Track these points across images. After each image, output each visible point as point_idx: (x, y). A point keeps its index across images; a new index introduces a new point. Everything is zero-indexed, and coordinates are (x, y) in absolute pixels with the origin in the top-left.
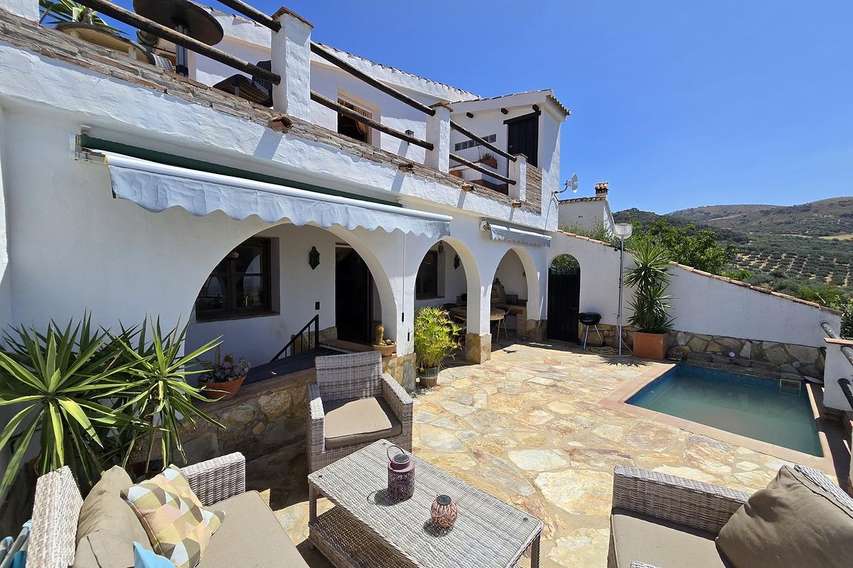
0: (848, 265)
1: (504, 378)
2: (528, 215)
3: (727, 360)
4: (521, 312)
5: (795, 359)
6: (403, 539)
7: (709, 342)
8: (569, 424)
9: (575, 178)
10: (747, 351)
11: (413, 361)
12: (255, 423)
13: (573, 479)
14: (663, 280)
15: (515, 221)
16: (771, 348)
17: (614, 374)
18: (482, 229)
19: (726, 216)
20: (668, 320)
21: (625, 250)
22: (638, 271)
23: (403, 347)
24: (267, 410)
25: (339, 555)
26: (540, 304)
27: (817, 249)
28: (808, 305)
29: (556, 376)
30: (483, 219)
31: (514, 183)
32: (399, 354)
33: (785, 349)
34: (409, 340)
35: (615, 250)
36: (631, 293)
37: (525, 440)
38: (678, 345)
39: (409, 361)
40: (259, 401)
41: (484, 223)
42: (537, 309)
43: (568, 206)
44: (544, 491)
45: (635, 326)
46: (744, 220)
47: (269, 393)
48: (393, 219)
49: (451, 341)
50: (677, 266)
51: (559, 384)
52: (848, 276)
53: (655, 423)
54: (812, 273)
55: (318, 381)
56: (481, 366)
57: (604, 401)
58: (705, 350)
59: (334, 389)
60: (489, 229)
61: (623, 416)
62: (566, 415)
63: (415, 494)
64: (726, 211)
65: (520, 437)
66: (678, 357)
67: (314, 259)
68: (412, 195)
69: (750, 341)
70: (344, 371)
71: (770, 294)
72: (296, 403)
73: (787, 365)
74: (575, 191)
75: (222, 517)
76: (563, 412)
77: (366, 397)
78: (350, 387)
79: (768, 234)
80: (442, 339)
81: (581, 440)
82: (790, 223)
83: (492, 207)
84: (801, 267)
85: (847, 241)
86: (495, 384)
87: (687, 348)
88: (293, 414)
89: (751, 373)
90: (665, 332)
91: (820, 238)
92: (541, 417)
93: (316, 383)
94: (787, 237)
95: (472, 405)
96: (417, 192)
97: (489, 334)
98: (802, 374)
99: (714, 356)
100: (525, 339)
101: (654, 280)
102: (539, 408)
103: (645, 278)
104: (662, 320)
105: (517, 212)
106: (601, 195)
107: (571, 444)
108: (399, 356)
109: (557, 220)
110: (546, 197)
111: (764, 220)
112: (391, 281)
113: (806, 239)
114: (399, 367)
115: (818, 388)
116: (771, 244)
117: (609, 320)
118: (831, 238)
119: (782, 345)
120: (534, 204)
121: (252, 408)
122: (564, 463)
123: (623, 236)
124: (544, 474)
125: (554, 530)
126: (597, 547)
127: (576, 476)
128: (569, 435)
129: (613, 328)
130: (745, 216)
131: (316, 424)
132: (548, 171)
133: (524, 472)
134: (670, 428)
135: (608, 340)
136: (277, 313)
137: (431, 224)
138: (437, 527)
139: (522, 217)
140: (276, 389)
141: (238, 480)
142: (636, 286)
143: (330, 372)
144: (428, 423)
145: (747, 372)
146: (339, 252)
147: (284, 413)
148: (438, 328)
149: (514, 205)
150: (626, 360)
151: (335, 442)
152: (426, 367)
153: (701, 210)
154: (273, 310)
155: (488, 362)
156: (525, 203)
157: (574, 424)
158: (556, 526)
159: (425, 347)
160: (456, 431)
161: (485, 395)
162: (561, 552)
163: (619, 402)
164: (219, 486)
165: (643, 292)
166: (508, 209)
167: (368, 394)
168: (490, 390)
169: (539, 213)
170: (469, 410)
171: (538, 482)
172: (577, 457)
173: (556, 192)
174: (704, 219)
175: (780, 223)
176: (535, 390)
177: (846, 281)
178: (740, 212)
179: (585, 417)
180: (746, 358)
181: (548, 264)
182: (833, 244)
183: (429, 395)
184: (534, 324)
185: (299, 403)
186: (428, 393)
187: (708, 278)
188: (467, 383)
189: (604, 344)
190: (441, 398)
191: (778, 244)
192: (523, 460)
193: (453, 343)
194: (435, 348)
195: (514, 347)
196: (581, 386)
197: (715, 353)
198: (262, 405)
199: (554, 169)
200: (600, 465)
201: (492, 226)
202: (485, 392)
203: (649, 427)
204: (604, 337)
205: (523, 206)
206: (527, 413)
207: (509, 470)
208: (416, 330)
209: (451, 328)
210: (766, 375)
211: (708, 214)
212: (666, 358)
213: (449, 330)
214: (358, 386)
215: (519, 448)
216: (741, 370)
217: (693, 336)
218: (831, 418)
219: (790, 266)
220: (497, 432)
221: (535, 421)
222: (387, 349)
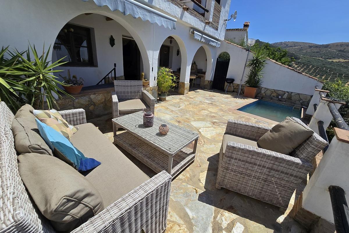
0: (332, 72)
1: (193, 100)
2: (212, 30)
3: (277, 99)
4: (203, 77)
5: (302, 100)
6: (148, 137)
7: (273, 92)
8: (215, 115)
9: (236, 13)
10: (285, 96)
11: (157, 89)
12: (90, 105)
13: (213, 130)
14: (262, 65)
15: (206, 31)
16: (295, 95)
17: (235, 101)
18: (190, 33)
19: (295, 47)
20: (260, 83)
21: (250, 51)
22: (253, 61)
23: (153, 83)
24: (95, 101)
25: (125, 145)
26: (211, 74)
27: (324, 65)
28: (314, 79)
29: (213, 100)
30: (192, 28)
31: (208, 11)
32: (151, 86)
33: (299, 96)
34: (155, 80)
35: (246, 51)
36: (248, 71)
37: (197, 119)
38: (261, 93)
39: (155, 89)
40: (91, 96)
41: (192, 30)
42: (209, 76)
43: (230, 32)
44: (202, 133)
45: (247, 85)
46: (301, 49)
47: (95, 94)
48: (148, 14)
49: (172, 83)
50: (269, 60)
51: (213, 103)
52: (331, 77)
53: (246, 116)
54: (318, 75)
55: (116, 90)
56: (184, 95)
57: (229, 109)
58: (271, 95)
59: (123, 94)
60: (194, 33)
61: (235, 113)
62: (214, 112)
63: (154, 126)
64: (295, 44)
65: (196, 118)
66: (260, 97)
67: (112, 42)
68: (158, 7)
69: (288, 92)
70: (127, 87)
71: (301, 73)
72: (107, 100)
73: (298, 102)
74: (235, 20)
75: (77, 129)
76: (213, 111)
77: (136, 99)
78: (129, 94)
79: (308, 56)
80: (169, 81)
81: (218, 120)
82: (318, 52)
83: (196, 22)
84: (315, 72)
85: (336, 62)
86: (189, 102)
87: (264, 94)
88: (106, 105)
89: (285, 104)
90: (258, 87)
91: (327, 60)
92: (205, 112)
93: (115, 91)
94: (315, 59)
95: (179, 107)
96: (161, 6)
97: (189, 83)
98: (302, 105)
99: (273, 97)
100: (203, 88)
101: (258, 65)
102: (205, 110)
103: (255, 64)
104: (258, 82)
105: (207, 27)
106: (246, 28)
107: (214, 120)
108: (150, 87)
109: (224, 35)
110: (221, 22)
111: (309, 50)
112: (148, 52)
113: (322, 60)
114: (150, 91)
115: (305, 110)
116: (308, 61)
117: (237, 82)
118: (331, 60)
119: (299, 94)
120: (215, 24)
121: (87, 99)
122: (210, 125)
123: (251, 44)
124: (202, 128)
125: (203, 143)
126: (217, 148)
127: (214, 129)
128: (214, 118)
129: (238, 85)
130: (302, 48)
131: (115, 104)
132: (224, 8)
133: (195, 127)
134: (251, 118)
135: (235, 90)
136: (97, 66)
137: (166, 21)
138: (161, 134)
139: (209, 30)
140: (97, 93)
141: (83, 119)
142: (251, 67)
143: (120, 87)
144: (161, 112)
145: (283, 104)
146: (124, 40)
147: (102, 103)
148: (168, 77)
149: (206, 23)
150: (241, 97)
151: (123, 112)
152: (162, 92)
153: (285, 43)
154: (95, 65)
155: (187, 94)
156: (212, 23)
157: (216, 115)
158: (204, 142)
159: (162, 84)
160: (172, 115)
161: (185, 105)
162: (205, 148)
163: (235, 109)
164: (75, 119)
165: (253, 70)
166: (203, 25)
167: (137, 98)
168: (186, 103)
169: (217, 30)
170: (178, 109)
171: (200, 130)
172: (216, 124)
173: (226, 20)
174: (285, 48)
175: (315, 52)
176: (204, 104)
177: (329, 78)
178: (300, 46)
179: (221, 113)
180: (284, 99)
181: (217, 57)
182: (331, 63)
183: (163, 103)
184: (208, 82)
185: (108, 100)
186: (162, 103)
187: (280, 66)
188: (178, 100)
189: (233, 91)
190: (167, 105)
191: (310, 61)
192: (195, 124)
193: (174, 84)
194: (166, 85)
195: (198, 90)
196: (221, 104)
197: (274, 96)
198: (92, 98)
199: (227, 8)
200: (223, 127)
201: (195, 32)
202: (185, 104)
203: (243, 117)
204: (234, 89)
205: (210, 24)
206: (200, 111)
207: (191, 127)
208: (158, 76)
209: (173, 77)
210: (290, 105)
211: (287, 45)
212: (255, 97)
213: (172, 78)
214: (133, 94)
215: (195, 121)
216: (281, 103)
217: (267, 89)
218: (306, 117)
219: (311, 71)
220: (188, 116)
221: (203, 113)
222: (145, 83)
